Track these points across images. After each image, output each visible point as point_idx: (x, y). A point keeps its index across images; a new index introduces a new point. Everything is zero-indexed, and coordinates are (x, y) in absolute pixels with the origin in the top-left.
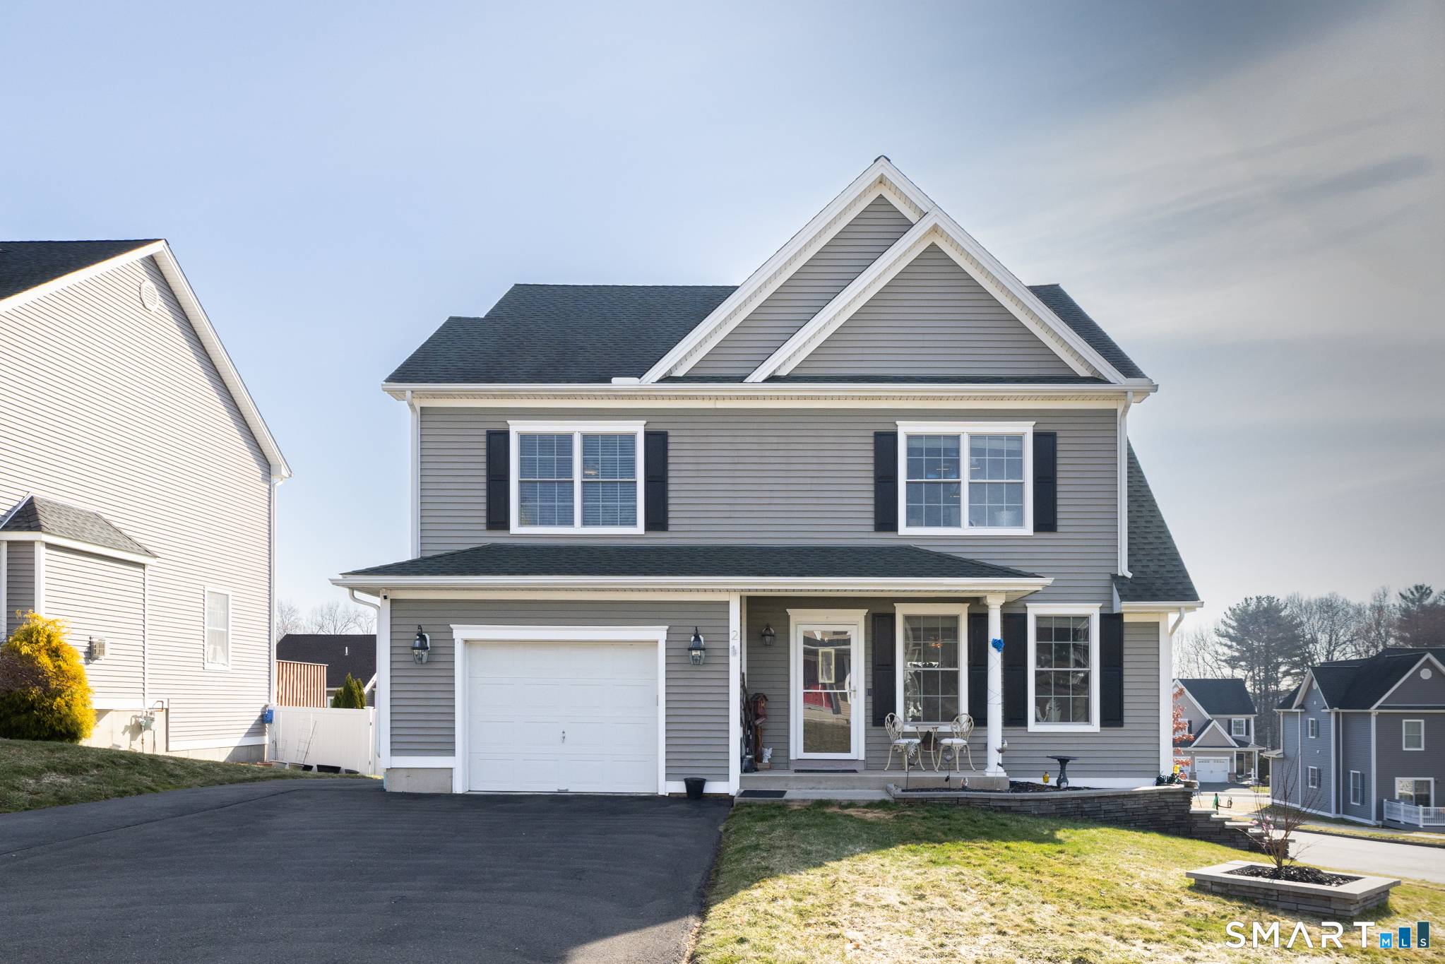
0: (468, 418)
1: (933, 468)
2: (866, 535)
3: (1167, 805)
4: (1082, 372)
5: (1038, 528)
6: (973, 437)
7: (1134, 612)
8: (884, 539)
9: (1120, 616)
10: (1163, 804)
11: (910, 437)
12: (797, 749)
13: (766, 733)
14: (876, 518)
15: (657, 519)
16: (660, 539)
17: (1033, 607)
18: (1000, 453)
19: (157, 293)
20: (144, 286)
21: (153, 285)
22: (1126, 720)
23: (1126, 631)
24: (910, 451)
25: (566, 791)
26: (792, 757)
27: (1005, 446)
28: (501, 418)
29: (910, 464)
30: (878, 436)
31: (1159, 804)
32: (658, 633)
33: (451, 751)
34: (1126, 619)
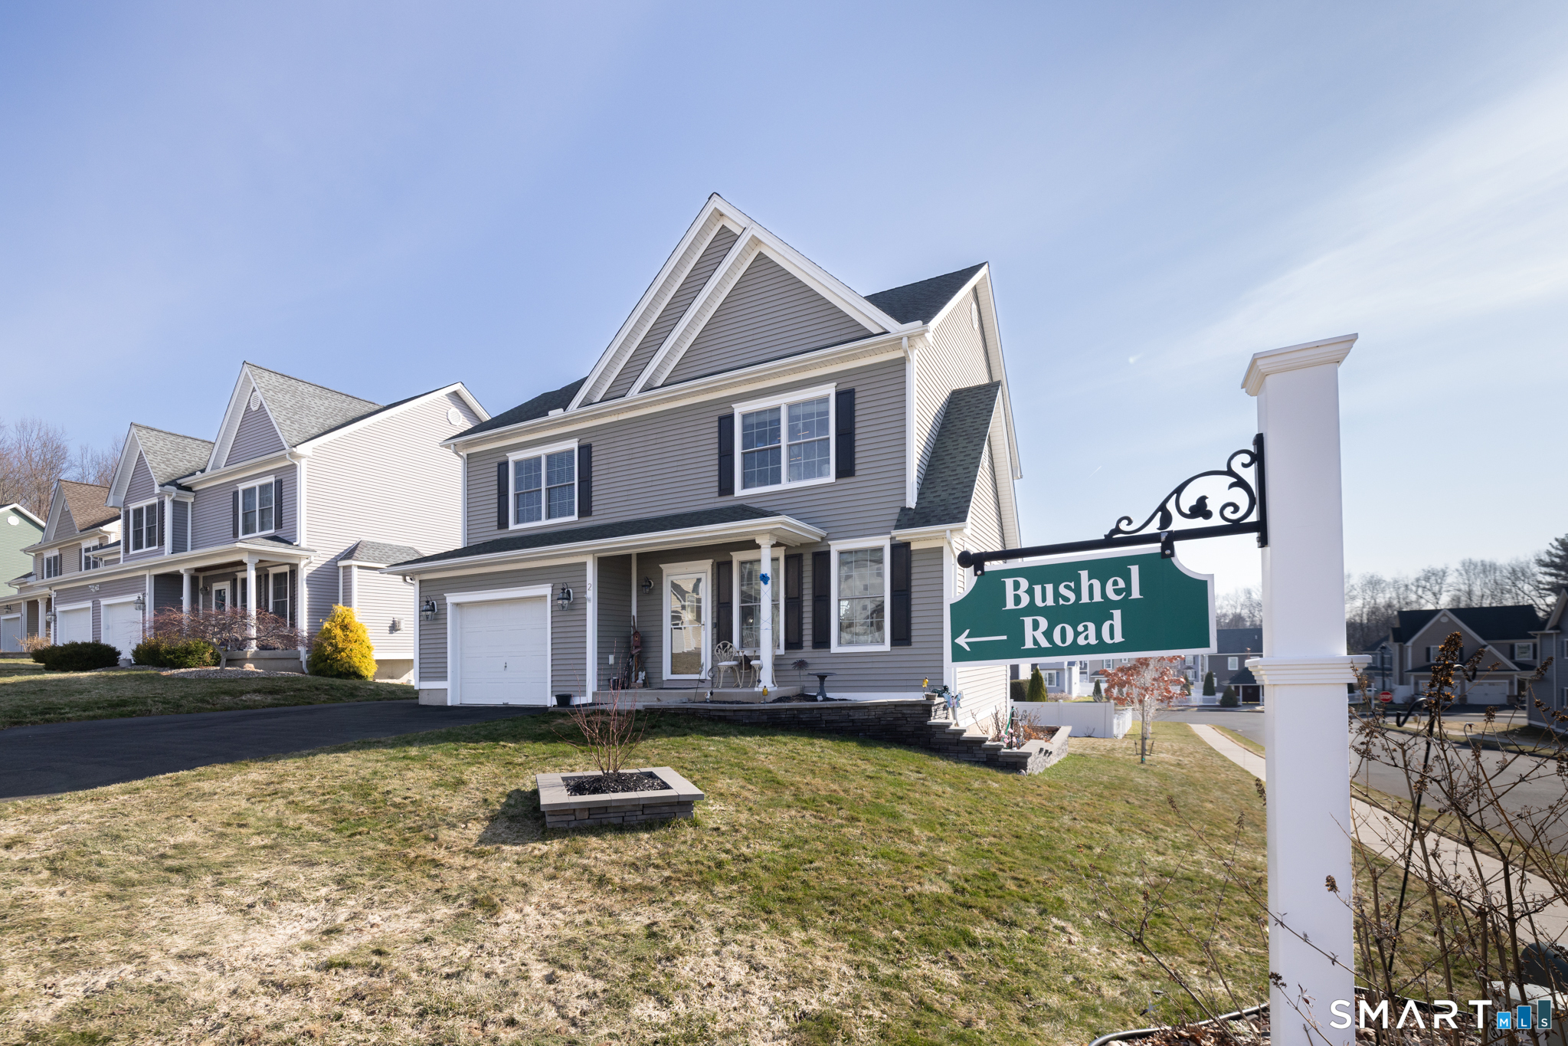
0: (489, 457)
1: (761, 438)
2: (712, 501)
3: (904, 717)
4: (875, 330)
5: (839, 475)
6: (791, 407)
7: (920, 537)
8: (725, 502)
9: (907, 544)
10: (900, 715)
11: (745, 417)
12: (667, 674)
13: (649, 660)
14: (720, 486)
15: (585, 510)
16: (588, 522)
17: (834, 544)
18: (811, 415)
19: (460, 414)
20: (449, 412)
21: (457, 410)
22: (913, 639)
23: (914, 558)
24: (745, 427)
25: (507, 704)
26: (664, 678)
27: (815, 409)
28: (502, 454)
29: (744, 437)
30: (721, 419)
31: (895, 716)
32: (545, 590)
33: (444, 678)
34: (914, 547)
